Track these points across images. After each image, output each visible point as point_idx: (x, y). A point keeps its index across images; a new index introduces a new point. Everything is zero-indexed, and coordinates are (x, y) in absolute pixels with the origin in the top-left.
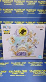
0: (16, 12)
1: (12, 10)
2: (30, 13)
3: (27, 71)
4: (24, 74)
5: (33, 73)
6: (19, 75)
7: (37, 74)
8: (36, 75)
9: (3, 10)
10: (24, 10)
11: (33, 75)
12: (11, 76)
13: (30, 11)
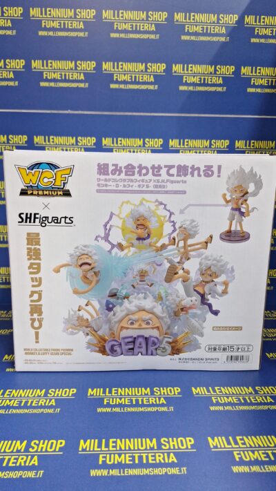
0: (110, 78)
1: (89, 66)
2: (194, 84)
3: (190, 441)
4: (173, 459)
5: (231, 453)
6: (148, 465)
7: (257, 462)
8: (255, 469)
9: (36, 64)
10: (160, 68)
11: (235, 469)
12: (93, 473)
13: (194, 75)
